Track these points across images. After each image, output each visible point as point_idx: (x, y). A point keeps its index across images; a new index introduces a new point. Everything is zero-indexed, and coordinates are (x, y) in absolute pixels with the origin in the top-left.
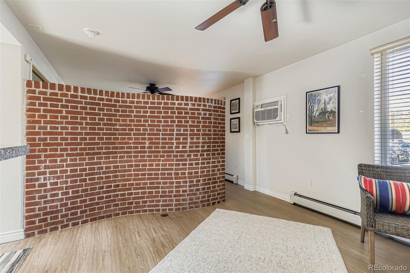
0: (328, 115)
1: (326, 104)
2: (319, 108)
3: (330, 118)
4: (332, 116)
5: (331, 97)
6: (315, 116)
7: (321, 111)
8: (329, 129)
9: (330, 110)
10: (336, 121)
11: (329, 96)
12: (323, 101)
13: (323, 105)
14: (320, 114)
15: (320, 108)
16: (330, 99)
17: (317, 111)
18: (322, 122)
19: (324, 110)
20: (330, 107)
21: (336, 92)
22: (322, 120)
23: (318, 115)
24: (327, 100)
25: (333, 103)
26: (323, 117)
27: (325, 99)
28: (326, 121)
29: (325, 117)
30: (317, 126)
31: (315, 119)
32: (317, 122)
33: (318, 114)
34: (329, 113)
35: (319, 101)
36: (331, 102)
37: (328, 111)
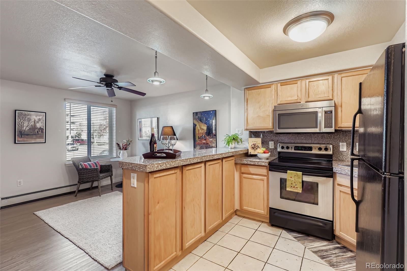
0: (37, 130)
1: (36, 123)
2: (29, 124)
3: (40, 133)
4: (40, 131)
5: (40, 118)
6: (25, 130)
7: (31, 127)
8: (38, 140)
9: (39, 127)
10: (44, 135)
11: (38, 117)
12: (33, 120)
13: (33, 123)
14: (30, 129)
15: (31, 124)
16: (39, 120)
17: (27, 126)
18: (32, 135)
19: (34, 126)
20: (39, 125)
21: (44, 116)
22: (32, 133)
23: (28, 130)
24: (37, 120)
25: (42, 123)
26: (33, 131)
27: (34, 119)
28: (35, 135)
29: (34, 131)
30: (27, 138)
31: (25, 132)
32: (27, 135)
33: (28, 128)
34: (38, 130)
35: (29, 120)
36: (40, 122)
37: (37, 128)
